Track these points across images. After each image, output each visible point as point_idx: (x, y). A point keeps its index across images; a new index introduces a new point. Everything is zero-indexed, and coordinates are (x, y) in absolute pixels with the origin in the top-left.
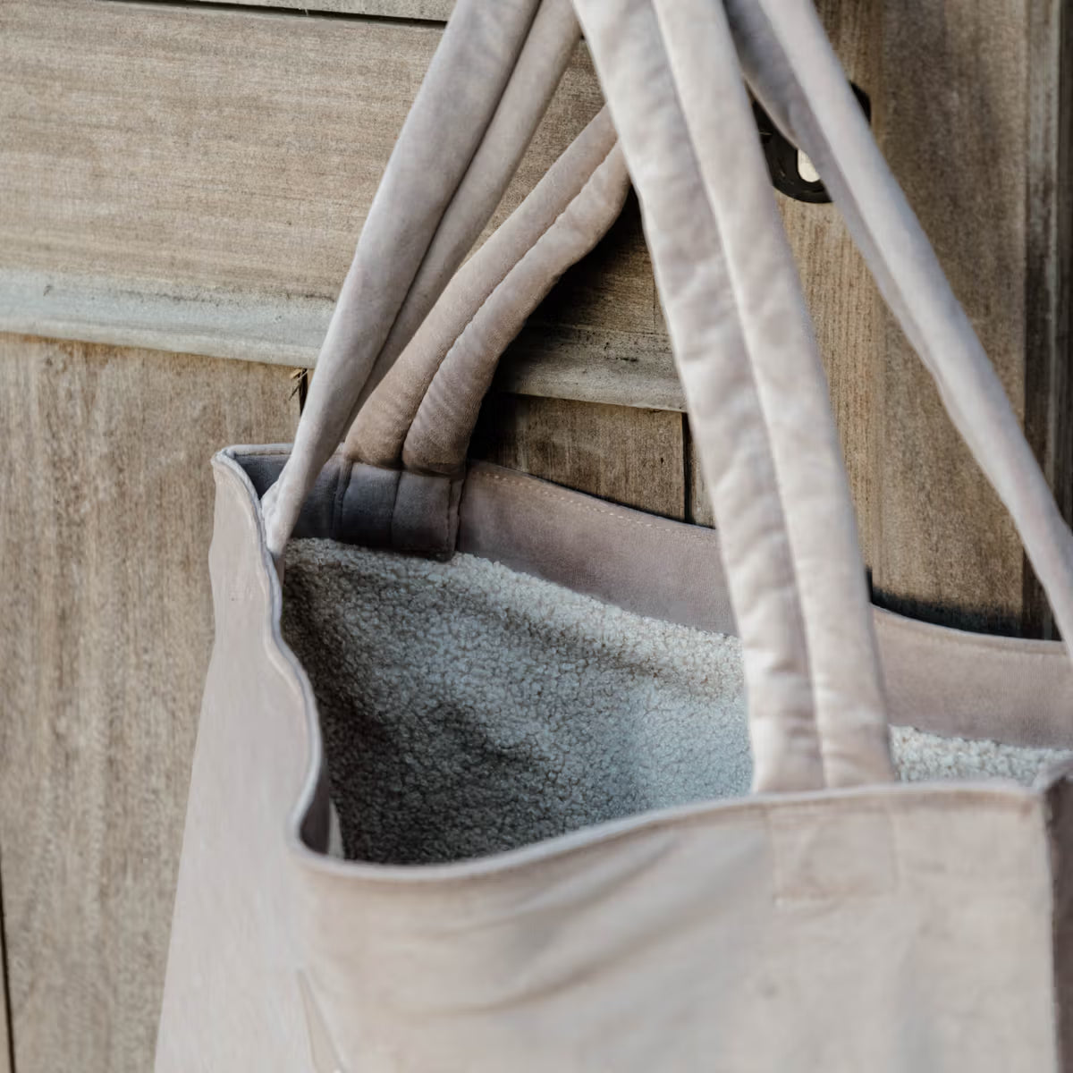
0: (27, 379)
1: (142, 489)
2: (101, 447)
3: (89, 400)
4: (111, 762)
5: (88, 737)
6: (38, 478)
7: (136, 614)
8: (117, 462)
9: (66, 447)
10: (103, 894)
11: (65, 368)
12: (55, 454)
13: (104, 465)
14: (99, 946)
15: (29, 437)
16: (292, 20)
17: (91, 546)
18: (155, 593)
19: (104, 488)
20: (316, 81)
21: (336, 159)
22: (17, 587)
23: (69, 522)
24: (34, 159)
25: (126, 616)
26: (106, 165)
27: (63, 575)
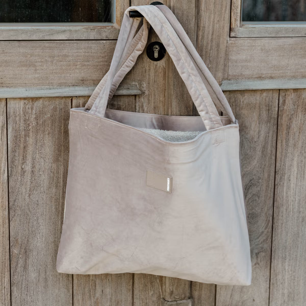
0: (20, 107)
1: (41, 122)
2: (34, 116)
3: (32, 109)
4: (32, 171)
5: (28, 168)
6: (21, 124)
7: (39, 144)
8: (36, 118)
9: (27, 117)
10: (30, 195)
11: (28, 104)
12: (25, 119)
13: (34, 119)
14: (28, 205)
15: (20, 117)
16: (72, 41)
17: (31, 134)
18: (43, 140)
19: (34, 123)
20: (76, 51)
21: (79, 63)
22: (16, 144)
23: (27, 130)
24: (24, 68)
25: (37, 145)
26: (38, 68)
27: (25, 140)
